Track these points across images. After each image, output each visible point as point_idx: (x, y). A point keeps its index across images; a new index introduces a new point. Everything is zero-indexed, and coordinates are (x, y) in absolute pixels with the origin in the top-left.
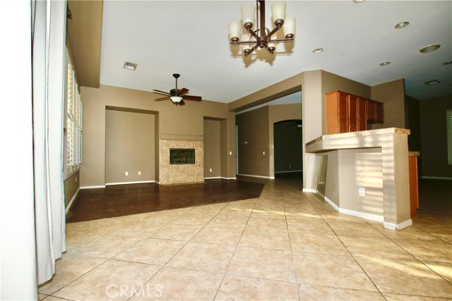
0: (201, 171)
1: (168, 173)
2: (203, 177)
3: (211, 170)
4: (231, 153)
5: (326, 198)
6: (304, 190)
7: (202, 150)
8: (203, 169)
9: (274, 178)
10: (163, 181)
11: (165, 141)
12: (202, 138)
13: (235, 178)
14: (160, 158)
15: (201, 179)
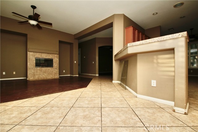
0: (56, 72)
1: (34, 72)
2: (58, 75)
3: (64, 71)
4: (75, 62)
5: (127, 87)
6: (113, 82)
7: (58, 60)
8: (58, 71)
9: (98, 75)
10: (30, 78)
11: (31, 53)
12: (58, 53)
13: (78, 76)
14: (28, 64)
15: (57, 76)
